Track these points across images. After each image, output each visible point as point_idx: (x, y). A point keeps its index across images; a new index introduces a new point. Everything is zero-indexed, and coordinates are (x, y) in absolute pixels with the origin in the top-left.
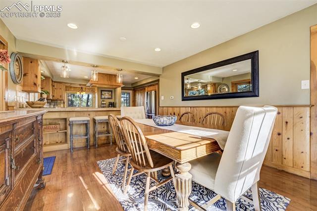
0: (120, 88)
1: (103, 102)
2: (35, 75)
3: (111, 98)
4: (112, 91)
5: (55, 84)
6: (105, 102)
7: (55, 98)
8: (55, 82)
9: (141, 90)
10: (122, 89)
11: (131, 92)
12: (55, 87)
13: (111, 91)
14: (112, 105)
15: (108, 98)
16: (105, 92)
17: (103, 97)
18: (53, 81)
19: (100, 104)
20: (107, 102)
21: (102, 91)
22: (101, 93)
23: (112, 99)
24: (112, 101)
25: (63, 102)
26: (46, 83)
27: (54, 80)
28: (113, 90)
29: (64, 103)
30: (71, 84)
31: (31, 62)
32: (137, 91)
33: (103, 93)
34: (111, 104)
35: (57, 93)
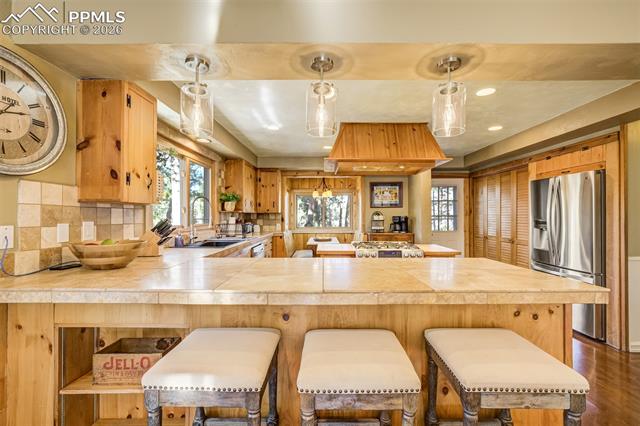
0: (428, 173)
1: (376, 218)
2: (115, 138)
3: (399, 205)
4: (400, 183)
5: (263, 175)
6: (381, 218)
7: (261, 210)
8: (262, 170)
9: (501, 174)
10: (433, 177)
11: (460, 183)
12: (262, 182)
13: (400, 185)
14: (403, 225)
15: (392, 206)
16: (382, 188)
17: (377, 201)
18: (256, 169)
19: (368, 222)
20: (388, 215)
21: (373, 185)
22: (372, 190)
23: (401, 207)
24: (402, 212)
25: (280, 217)
26: (235, 173)
27: (259, 167)
28: (405, 181)
29: (283, 220)
30: (298, 171)
31: (104, 94)
32: (485, 180)
33: (377, 190)
34: (400, 223)
35: (265, 197)
